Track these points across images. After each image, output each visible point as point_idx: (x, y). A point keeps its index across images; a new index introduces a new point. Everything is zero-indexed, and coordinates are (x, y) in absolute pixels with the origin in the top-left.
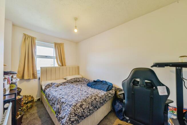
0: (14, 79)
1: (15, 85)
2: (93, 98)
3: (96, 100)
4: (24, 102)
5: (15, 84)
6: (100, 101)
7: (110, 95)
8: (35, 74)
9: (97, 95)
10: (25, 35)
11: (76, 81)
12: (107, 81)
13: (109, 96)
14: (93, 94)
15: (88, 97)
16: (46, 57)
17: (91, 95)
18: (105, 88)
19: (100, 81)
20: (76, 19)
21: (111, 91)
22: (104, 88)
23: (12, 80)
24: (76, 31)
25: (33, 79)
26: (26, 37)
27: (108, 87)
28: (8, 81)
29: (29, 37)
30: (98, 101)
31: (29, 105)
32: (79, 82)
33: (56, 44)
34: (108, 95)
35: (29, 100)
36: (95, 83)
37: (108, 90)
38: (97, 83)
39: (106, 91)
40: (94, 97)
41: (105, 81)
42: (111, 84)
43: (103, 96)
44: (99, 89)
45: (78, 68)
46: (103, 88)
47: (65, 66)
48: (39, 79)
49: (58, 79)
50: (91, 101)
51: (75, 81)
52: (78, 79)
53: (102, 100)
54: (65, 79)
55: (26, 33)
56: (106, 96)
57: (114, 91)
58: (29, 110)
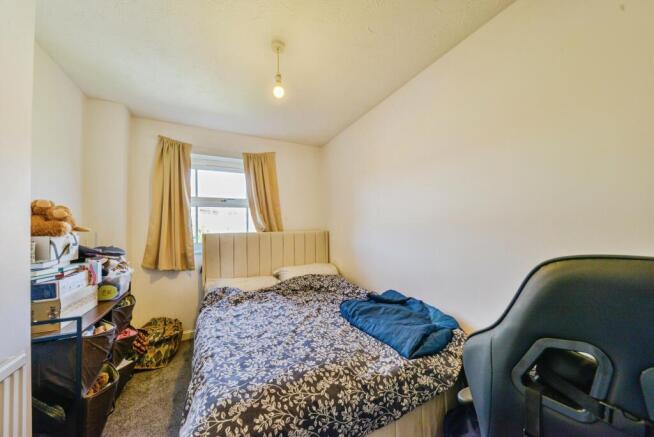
0: (114, 270)
1: (115, 289)
2: (324, 385)
3: (337, 399)
4: (152, 338)
5: (114, 285)
6: (361, 404)
7: (425, 380)
8: (189, 255)
9: (351, 373)
10: (162, 139)
11: (307, 288)
12: (428, 302)
13: (422, 388)
14: (334, 361)
15: (298, 376)
16: (223, 202)
17: (323, 367)
18: (404, 342)
19: (396, 299)
20: (279, 45)
21: (434, 361)
22: (401, 338)
23: (105, 273)
24: (279, 92)
25: (183, 270)
26: (165, 145)
27: (425, 337)
28: (90, 276)
29: (172, 143)
30: (348, 405)
31: (164, 349)
32: (318, 290)
33: (248, 157)
34: (415, 377)
35: (167, 334)
36: (372, 305)
37: (419, 351)
38: (380, 308)
39: (410, 358)
40: (331, 381)
41: (421, 302)
42: (450, 318)
43: (382, 383)
44: (376, 337)
45: (327, 236)
46: (397, 335)
47: (279, 230)
48: (201, 271)
49: (255, 275)
50: (308, 400)
51: (305, 288)
52: (319, 280)
53: (376, 402)
54: (277, 276)
55: (166, 134)
56: (401, 384)
57: (457, 363)
58: (162, 365)
